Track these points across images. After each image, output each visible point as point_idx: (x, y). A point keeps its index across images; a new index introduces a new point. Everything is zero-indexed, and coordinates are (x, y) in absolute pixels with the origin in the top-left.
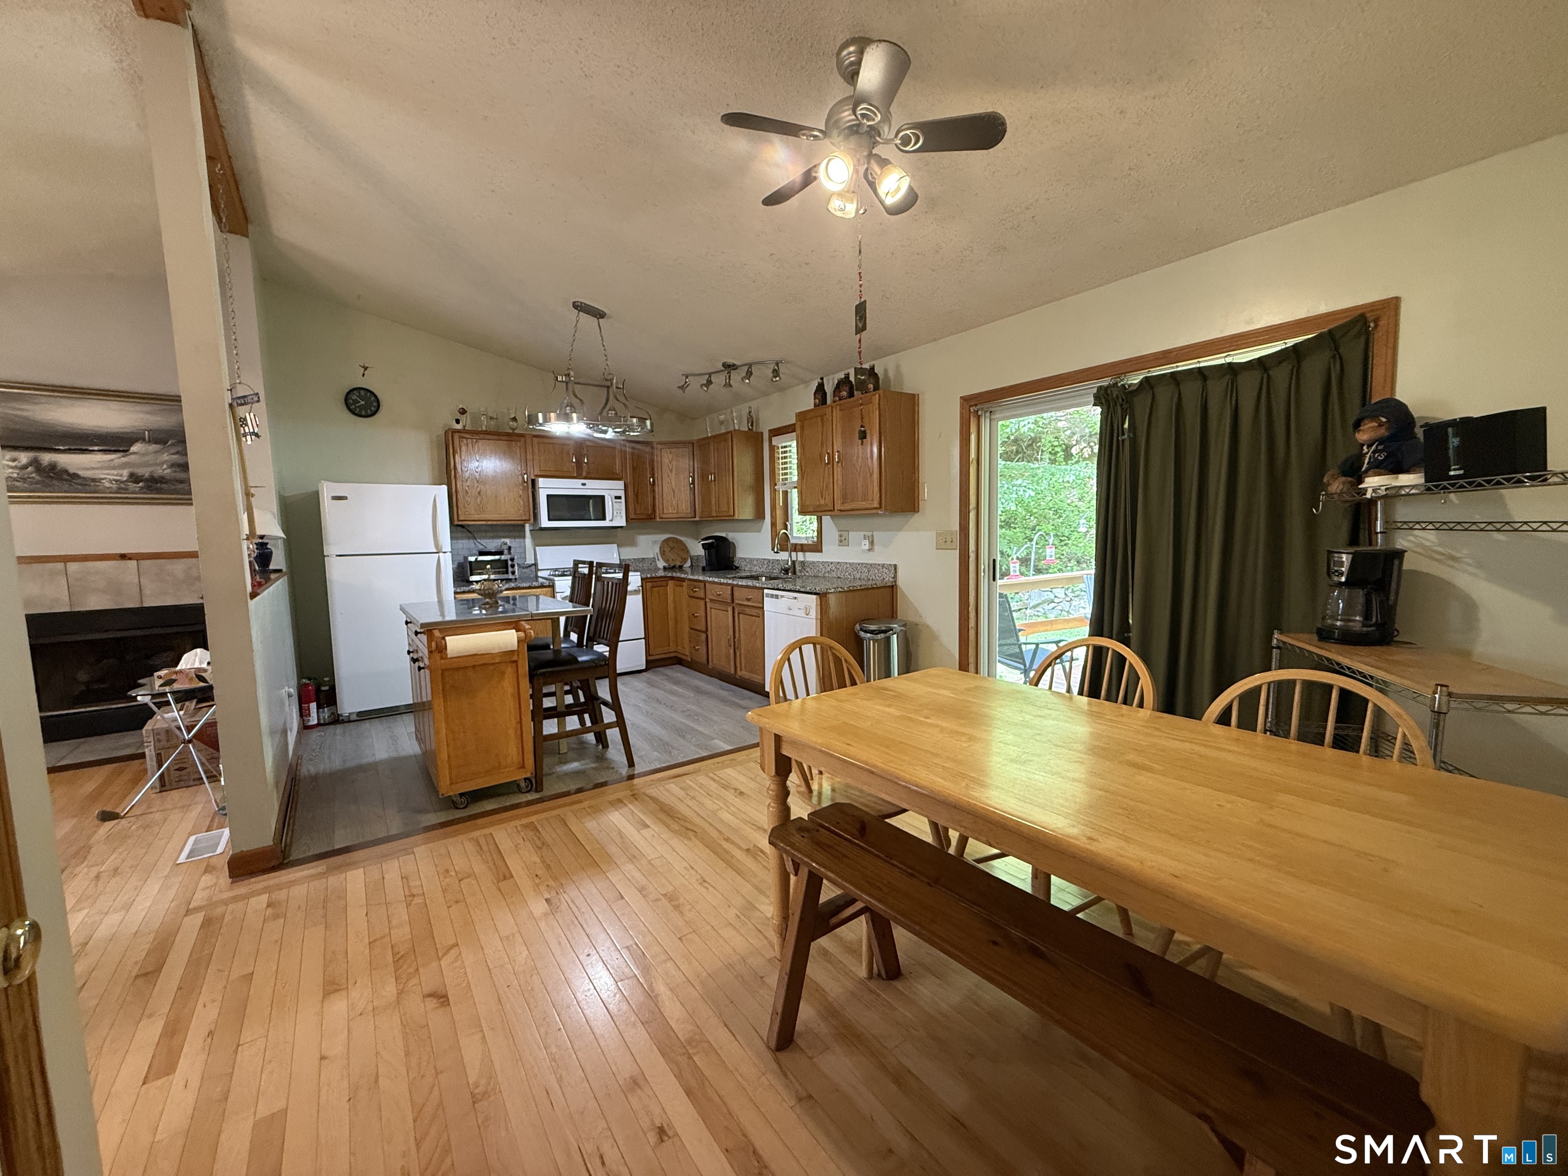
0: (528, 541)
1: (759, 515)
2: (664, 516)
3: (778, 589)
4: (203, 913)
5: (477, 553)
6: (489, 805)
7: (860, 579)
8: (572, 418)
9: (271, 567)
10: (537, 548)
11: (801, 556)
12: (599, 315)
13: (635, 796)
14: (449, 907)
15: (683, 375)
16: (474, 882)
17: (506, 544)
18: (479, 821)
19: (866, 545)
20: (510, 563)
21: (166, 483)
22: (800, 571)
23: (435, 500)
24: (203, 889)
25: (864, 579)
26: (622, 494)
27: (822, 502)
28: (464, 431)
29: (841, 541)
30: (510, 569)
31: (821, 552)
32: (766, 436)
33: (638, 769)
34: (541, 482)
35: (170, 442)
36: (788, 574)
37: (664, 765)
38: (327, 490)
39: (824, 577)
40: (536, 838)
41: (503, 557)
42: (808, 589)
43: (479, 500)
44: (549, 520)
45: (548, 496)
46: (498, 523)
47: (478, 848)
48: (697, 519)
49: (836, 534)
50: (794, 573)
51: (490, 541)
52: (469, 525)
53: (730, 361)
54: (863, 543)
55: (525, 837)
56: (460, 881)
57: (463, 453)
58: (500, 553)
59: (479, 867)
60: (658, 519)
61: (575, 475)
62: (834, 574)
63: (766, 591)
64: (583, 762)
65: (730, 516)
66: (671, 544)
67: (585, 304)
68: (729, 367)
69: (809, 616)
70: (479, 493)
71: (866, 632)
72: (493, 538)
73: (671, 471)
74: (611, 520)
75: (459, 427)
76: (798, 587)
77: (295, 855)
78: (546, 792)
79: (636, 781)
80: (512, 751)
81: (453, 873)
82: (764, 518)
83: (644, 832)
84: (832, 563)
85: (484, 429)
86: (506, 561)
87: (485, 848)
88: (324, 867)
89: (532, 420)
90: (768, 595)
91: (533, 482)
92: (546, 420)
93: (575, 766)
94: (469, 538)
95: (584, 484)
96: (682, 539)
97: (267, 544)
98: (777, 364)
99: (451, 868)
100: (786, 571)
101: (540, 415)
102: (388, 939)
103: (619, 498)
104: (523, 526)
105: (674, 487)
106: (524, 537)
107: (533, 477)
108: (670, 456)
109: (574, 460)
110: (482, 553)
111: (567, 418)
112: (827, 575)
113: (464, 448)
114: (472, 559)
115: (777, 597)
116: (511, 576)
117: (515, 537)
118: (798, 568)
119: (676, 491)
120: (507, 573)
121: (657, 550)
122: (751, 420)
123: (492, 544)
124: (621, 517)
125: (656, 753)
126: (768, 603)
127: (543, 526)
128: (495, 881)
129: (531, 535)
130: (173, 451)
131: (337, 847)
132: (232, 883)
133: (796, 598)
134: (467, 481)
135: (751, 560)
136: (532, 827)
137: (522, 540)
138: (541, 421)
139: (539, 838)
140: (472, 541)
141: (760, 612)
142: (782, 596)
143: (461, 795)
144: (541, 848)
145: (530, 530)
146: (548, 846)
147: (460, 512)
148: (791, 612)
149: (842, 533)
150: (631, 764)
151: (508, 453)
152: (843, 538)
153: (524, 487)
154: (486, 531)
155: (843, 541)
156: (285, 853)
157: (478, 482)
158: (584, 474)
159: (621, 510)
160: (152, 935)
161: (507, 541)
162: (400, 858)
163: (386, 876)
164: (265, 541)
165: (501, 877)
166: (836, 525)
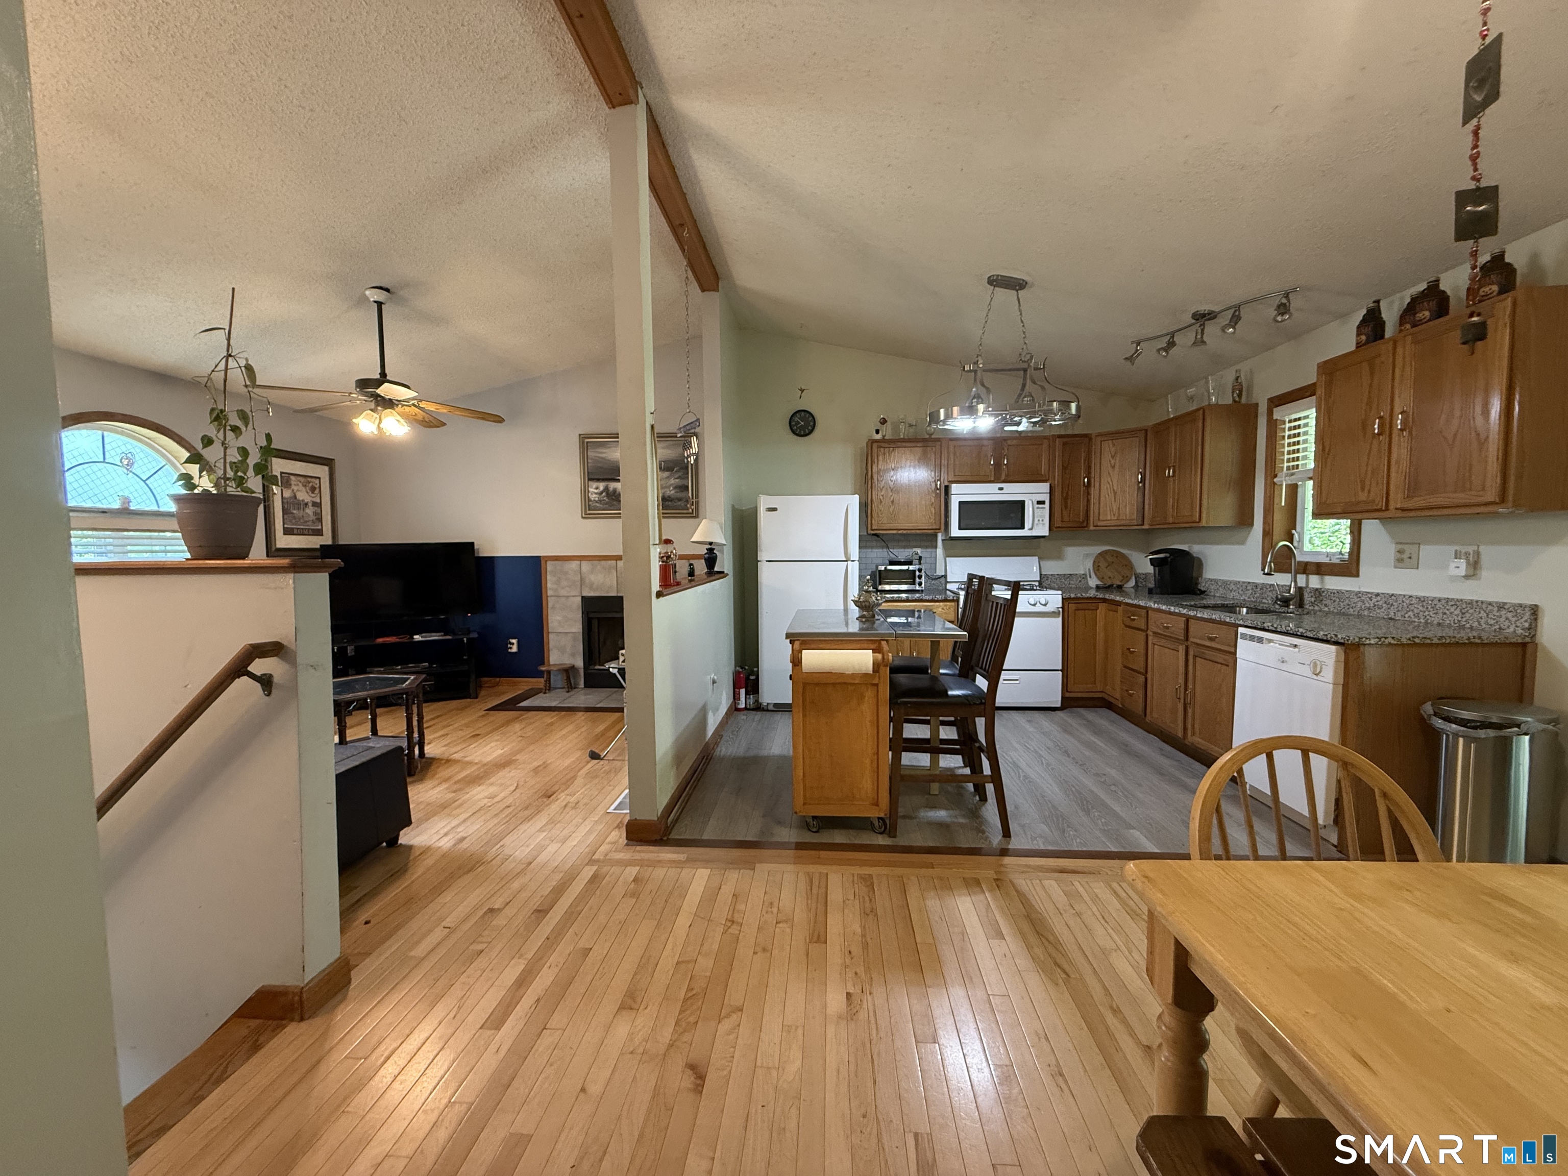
0: (940, 551)
1: (1245, 520)
2: (1099, 524)
3: (1264, 629)
4: (595, 868)
5: (888, 562)
6: (839, 837)
7: (1439, 624)
8: (977, 410)
9: (716, 569)
10: (947, 559)
11: (1314, 582)
12: (1017, 285)
13: (999, 883)
14: (755, 953)
15: (1133, 342)
16: (788, 930)
17: (917, 554)
18: (823, 854)
19: (1460, 567)
20: (917, 573)
21: (671, 501)
22: (1312, 604)
23: (847, 509)
24: (609, 843)
25: (1449, 626)
26: (1046, 497)
27: (1363, 496)
28: (883, 440)
29: (1400, 560)
30: (917, 580)
31: (1357, 575)
32: (1263, 409)
33: (1015, 843)
34: (955, 488)
35: (675, 469)
36: (1288, 606)
37: (1050, 848)
38: (764, 502)
39: (1359, 616)
40: (867, 899)
41: (911, 568)
42: (1321, 634)
43: (892, 507)
44: (960, 528)
45: (960, 503)
46: (909, 532)
47: (809, 888)
48: (1146, 527)
49: (1391, 550)
50: (1301, 605)
51: (902, 550)
52: (883, 535)
53: (1205, 308)
54: (1452, 565)
55: (857, 891)
56: (777, 923)
57: (880, 463)
58: (910, 563)
59: (800, 915)
60: (1092, 528)
61: (993, 479)
62: (1382, 613)
63: (1241, 630)
64: (951, 812)
65: (1194, 522)
66: (1110, 559)
67: (1001, 276)
68: (1202, 318)
69: (1319, 678)
70: (893, 502)
71: (1447, 719)
72: (904, 547)
73: (1113, 467)
74: (1031, 529)
75: (879, 437)
76: (1301, 630)
77: (674, 835)
78: (901, 841)
79: (1007, 860)
80: (867, 784)
81: (775, 910)
82: (1252, 524)
83: (995, 943)
84: (1377, 595)
85: (902, 437)
86: (914, 571)
87: (815, 891)
88: (686, 855)
89: (934, 418)
90: (1244, 636)
91: (947, 489)
92: (949, 416)
93: (941, 814)
94: (883, 548)
95: (1001, 489)
96: (1125, 551)
97: (714, 549)
98: (1287, 296)
99: (776, 904)
100: (1286, 602)
101: (942, 411)
102: (691, 966)
103: (1043, 503)
104: (936, 536)
105: (1115, 489)
106: (936, 547)
107: (946, 484)
108: (1113, 449)
109: (992, 463)
110: (892, 563)
111: (971, 410)
112: (1366, 613)
113: (881, 458)
114: (883, 568)
115: (1260, 640)
116: (918, 588)
117: (927, 547)
118: (1307, 598)
119: (1119, 493)
120: (914, 583)
121: (1089, 564)
122: (1238, 388)
123: (903, 554)
124: (1044, 524)
125: (1044, 827)
126: (1244, 649)
127: (953, 535)
128: (808, 940)
129: (943, 544)
130: (676, 476)
131: (705, 837)
132: (627, 845)
133: (1296, 646)
134: (882, 490)
135: (1226, 584)
136: (868, 881)
137: (934, 550)
138: (942, 418)
139: (871, 900)
140: (885, 550)
141: (1228, 657)
142: (1270, 641)
143: (814, 818)
144: (867, 914)
145: (943, 540)
146: (876, 915)
147: (873, 521)
148: (1284, 667)
149: (1405, 547)
150: (1007, 833)
151: (923, 460)
152: (1405, 556)
153: (936, 494)
154: (899, 541)
155: (1404, 559)
156: (668, 830)
157: (892, 490)
158: (1003, 477)
159: (1044, 517)
160: (562, 875)
161: (919, 551)
162: (742, 871)
163: (722, 887)
164: (713, 547)
165: (815, 938)
166: (1390, 533)
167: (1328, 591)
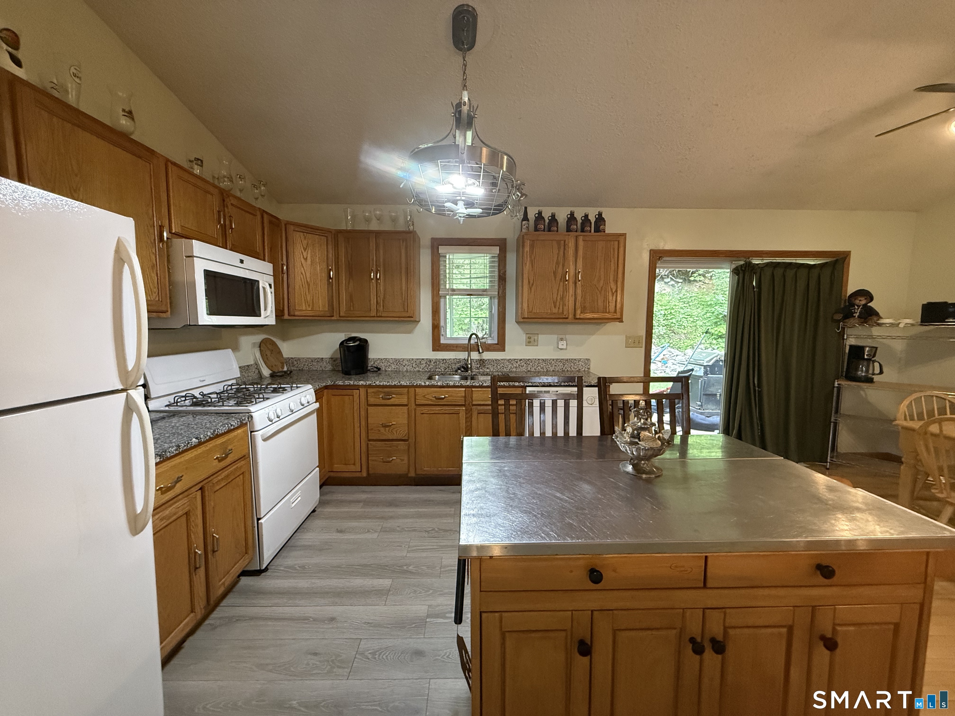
2: (297, 313)
7: (553, 371)
11: (475, 355)
19: (563, 345)
23: (117, 251)
26: (271, 280)
27: (555, 311)
29: (529, 342)
31: (505, 350)
32: (425, 243)
34: (197, 247)
45: (206, 273)
48: (336, 318)
49: (524, 337)
54: (560, 344)
60: (287, 317)
61: (221, 244)
66: (270, 348)
73: (306, 259)
74: (266, 317)
82: (419, 320)
84: (521, 360)
91: (170, 243)
95: (242, 261)
103: (270, 286)
105: (309, 281)
108: (305, 242)
109: (222, 222)
112: (514, 370)
119: (311, 285)
124: (272, 313)
127: (199, 322)
135: (398, 361)
149: (531, 335)
152: (532, 340)
158: (229, 245)
159: (272, 302)
166: (522, 329)
167: (489, 360)
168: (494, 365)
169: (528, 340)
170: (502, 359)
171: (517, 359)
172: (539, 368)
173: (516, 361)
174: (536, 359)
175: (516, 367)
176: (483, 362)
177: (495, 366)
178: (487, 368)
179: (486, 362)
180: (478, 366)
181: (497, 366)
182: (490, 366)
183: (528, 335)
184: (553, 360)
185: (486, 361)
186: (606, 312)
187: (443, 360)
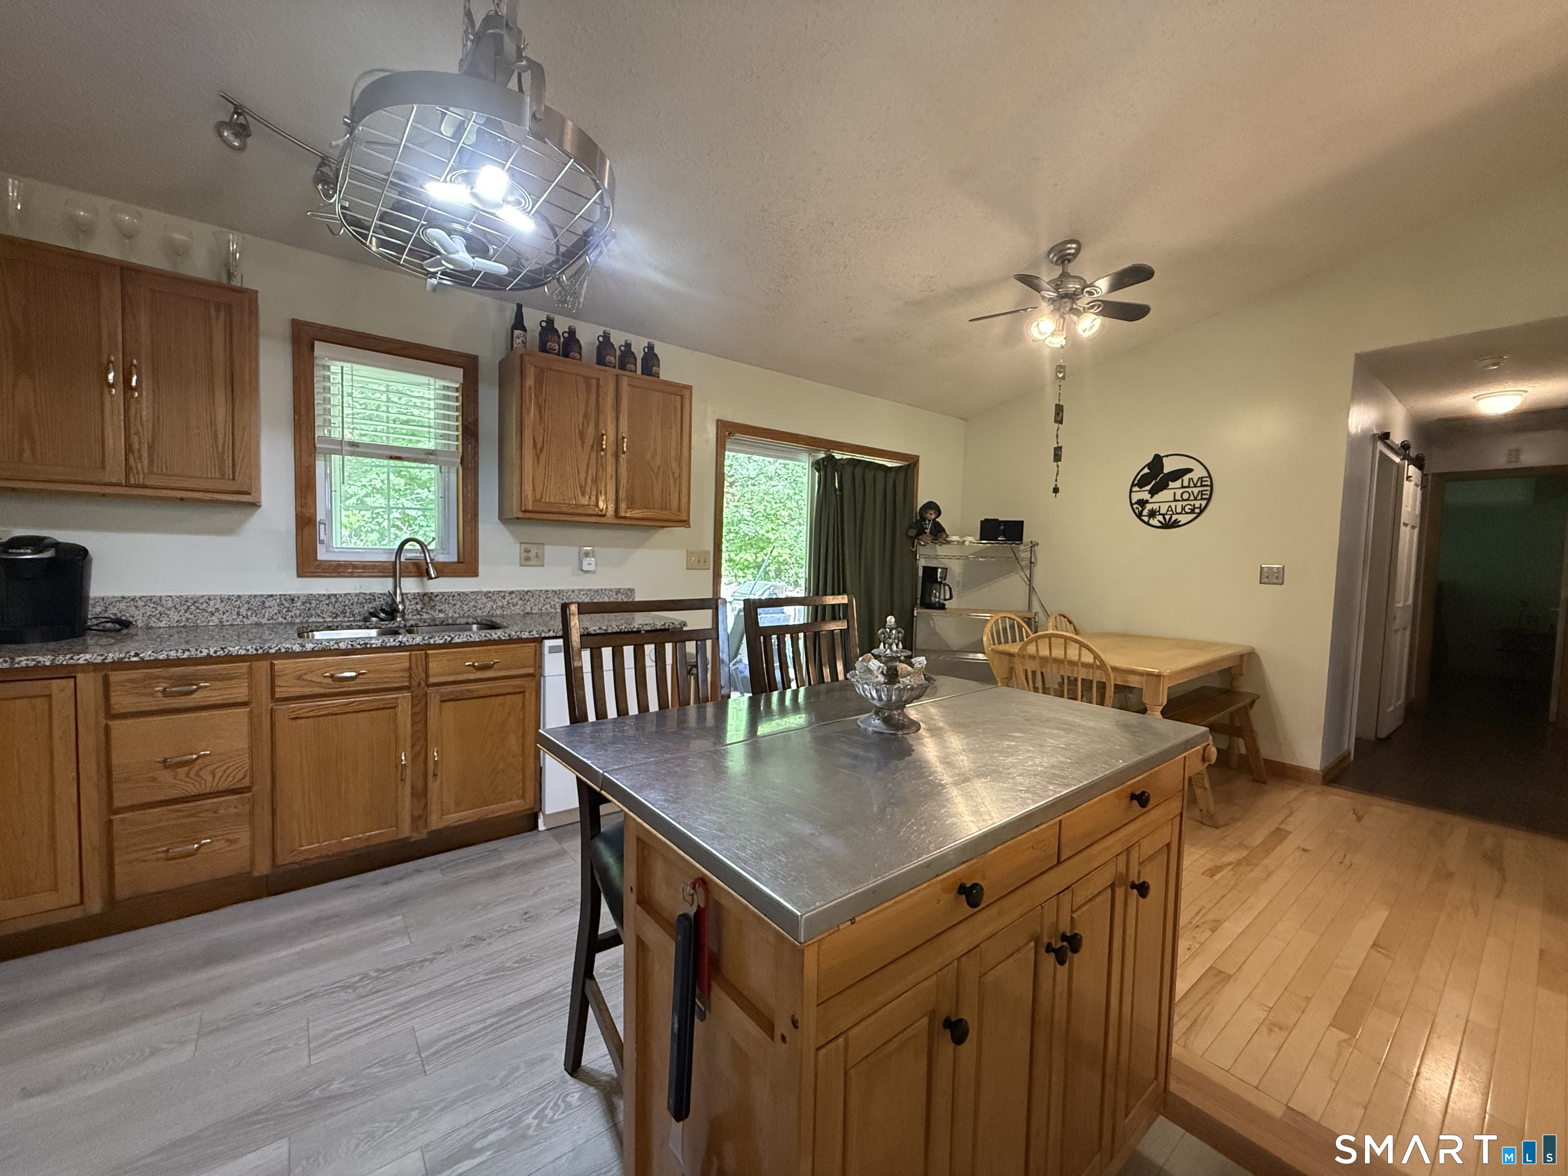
27: (584, 500)
29: (528, 559)
31: (477, 574)
49: (515, 549)
54: (585, 563)
84: (511, 593)
128: (1233, 980)
149: (533, 547)
152: (534, 555)
155: (531, 559)
166: (513, 533)
167: (443, 594)
168: (455, 605)
169: (525, 555)
170: (472, 593)
171: (505, 592)
172: (548, 606)
173: (503, 594)
174: (541, 591)
175: (502, 607)
176: (431, 599)
177: (458, 606)
178: (440, 611)
179: (438, 598)
180: (419, 607)
181: (461, 607)
182: (445, 607)
183: (524, 546)
184: (573, 592)
185: (437, 596)
186: (666, 509)
187: (329, 597)
